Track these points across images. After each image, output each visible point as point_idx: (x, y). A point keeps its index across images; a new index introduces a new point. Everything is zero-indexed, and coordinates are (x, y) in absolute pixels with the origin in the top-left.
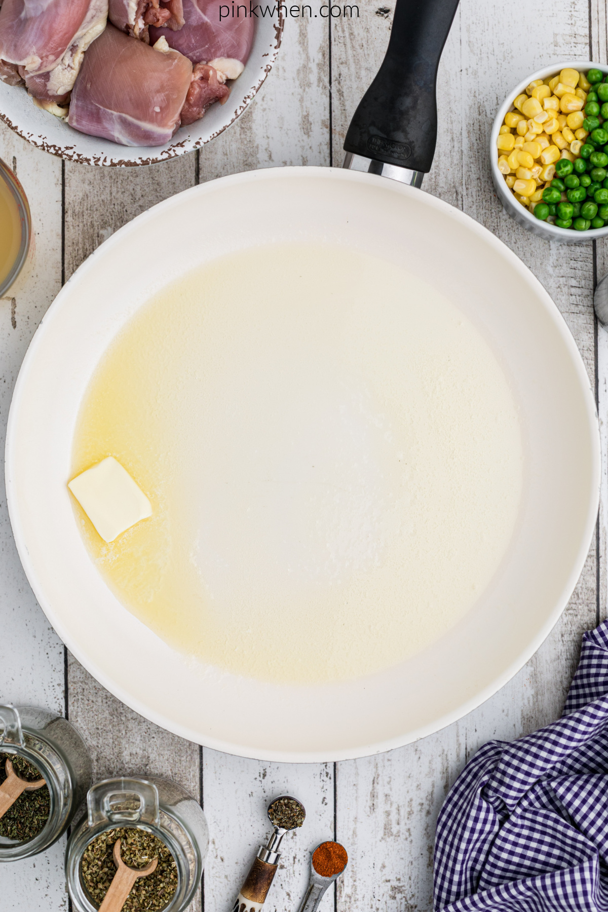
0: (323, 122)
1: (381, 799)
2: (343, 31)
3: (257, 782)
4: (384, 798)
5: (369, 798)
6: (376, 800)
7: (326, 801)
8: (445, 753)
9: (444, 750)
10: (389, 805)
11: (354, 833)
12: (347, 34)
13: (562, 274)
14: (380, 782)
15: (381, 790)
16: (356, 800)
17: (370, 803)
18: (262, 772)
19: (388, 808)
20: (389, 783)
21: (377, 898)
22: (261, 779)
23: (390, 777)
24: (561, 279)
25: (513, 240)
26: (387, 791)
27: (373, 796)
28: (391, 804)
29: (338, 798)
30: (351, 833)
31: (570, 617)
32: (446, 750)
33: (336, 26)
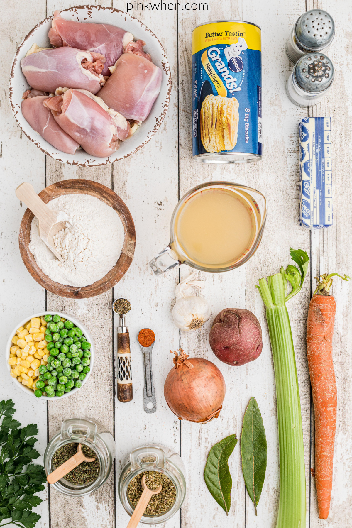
0: (175, 104)
1: (203, 440)
2: (185, 59)
3: (142, 432)
4: (205, 440)
5: (197, 440)
6: (201, 441)
7: (176, 441)
8: (235, 417)
9: (234, 416)
10: (207, 443)
11: (190, 457)
12: (186, 61)
13: (293, 180)
14: (203, 432)
15: (203, 436)
16: (191, 440)
17: (198, 442)
18: (144, 427)
19: (207, 445)
20: (207, 432)
21: (201, 489)
22: (144, 430)
23: (208, 429)
24: (293, 182)
25: (269, 163)
26: (207, 437)
27: (199, 439)
28: (208, 443)
29: (182, 440)
30: (188, 457)
31: (297, 350)
32: (236, 416)
33: (181, 56)
